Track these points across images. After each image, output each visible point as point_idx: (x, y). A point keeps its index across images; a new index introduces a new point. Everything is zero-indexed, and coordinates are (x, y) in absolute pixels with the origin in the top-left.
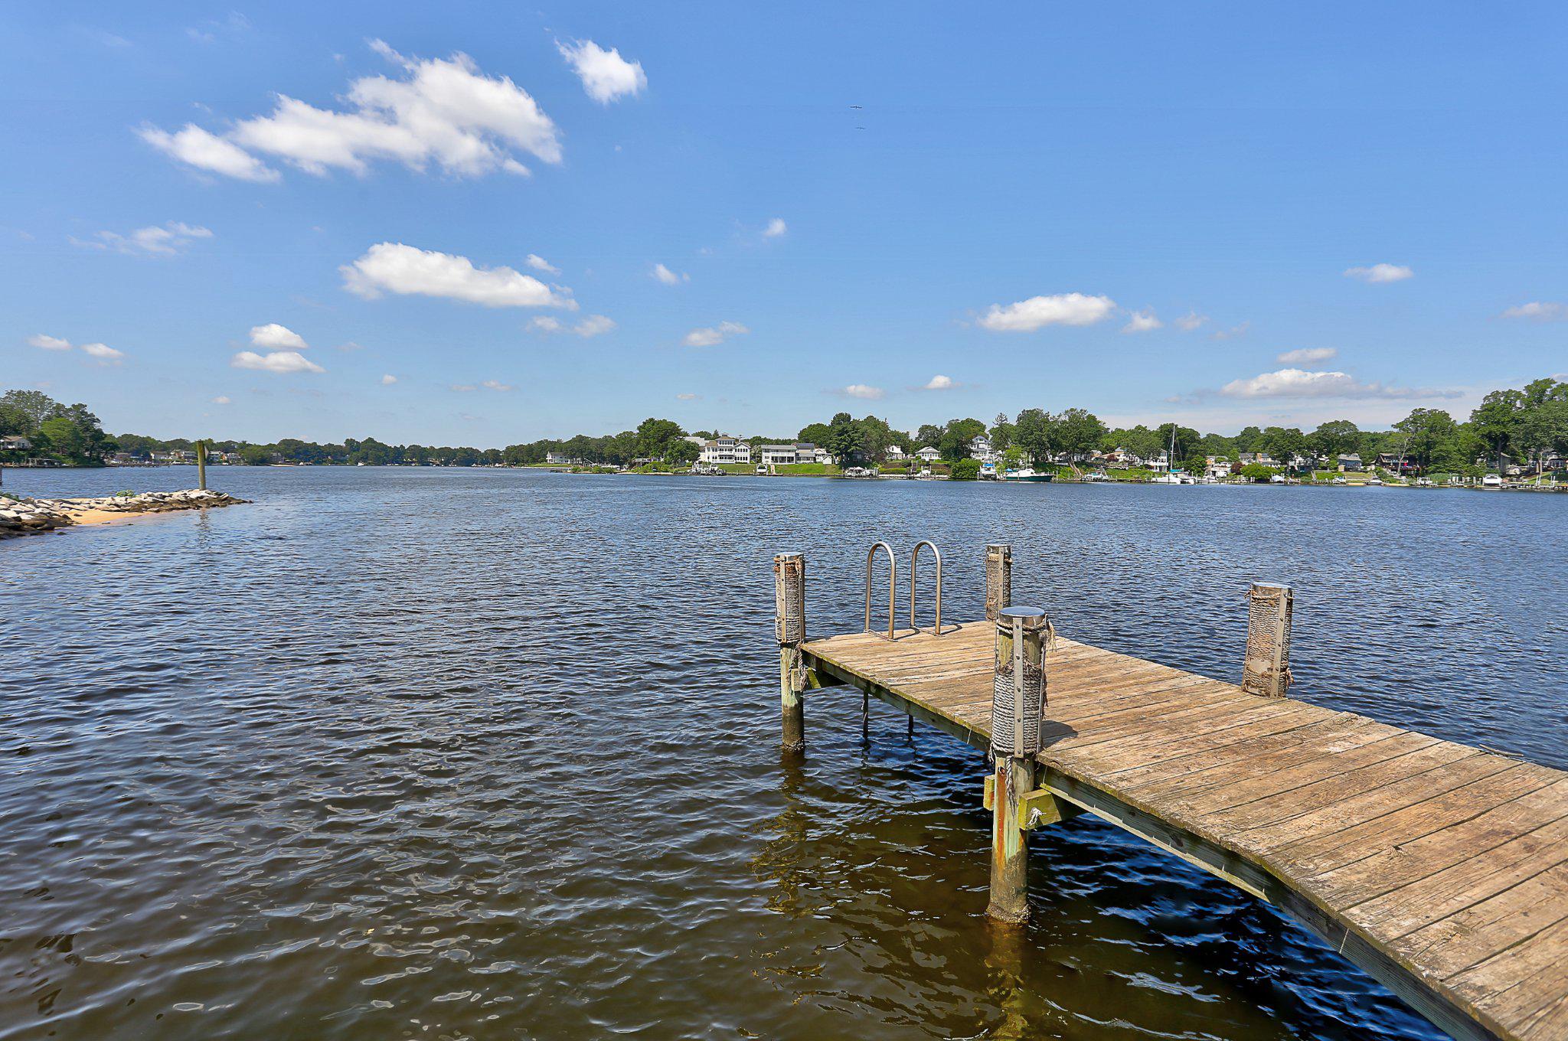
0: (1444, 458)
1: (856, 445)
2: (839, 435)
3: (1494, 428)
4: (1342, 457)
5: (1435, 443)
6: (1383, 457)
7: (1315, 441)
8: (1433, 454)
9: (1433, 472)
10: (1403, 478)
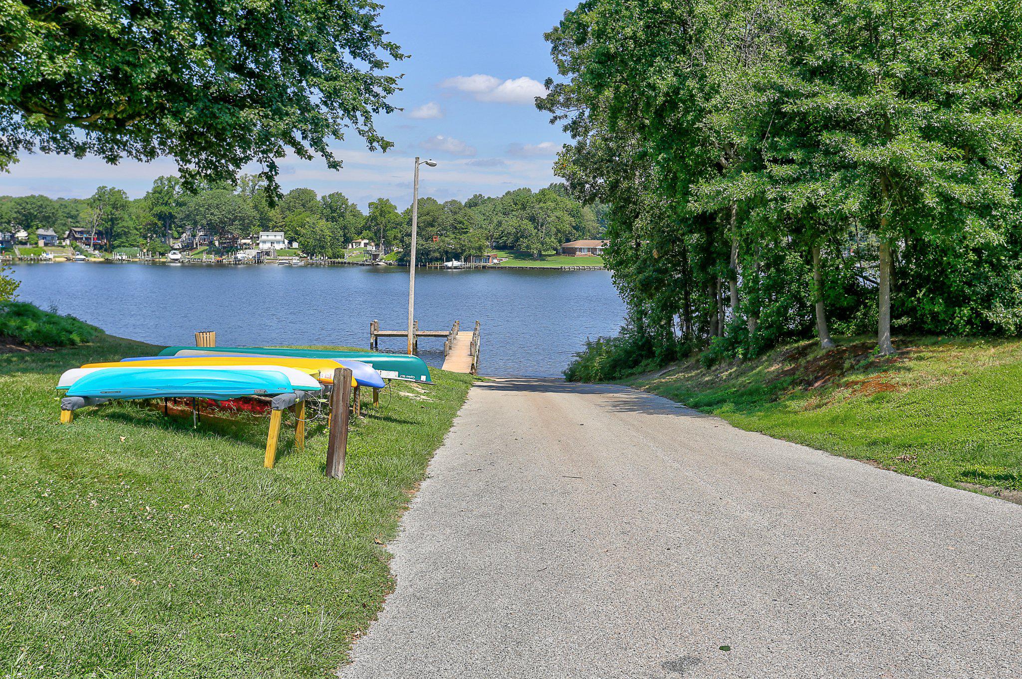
0: (126, 234)
3: (164, 209)
4: (41, 231)
5: (116, 219)
6: (76, 232)
7: (15, 215)
9: (119, 246)
10: (97, 252)
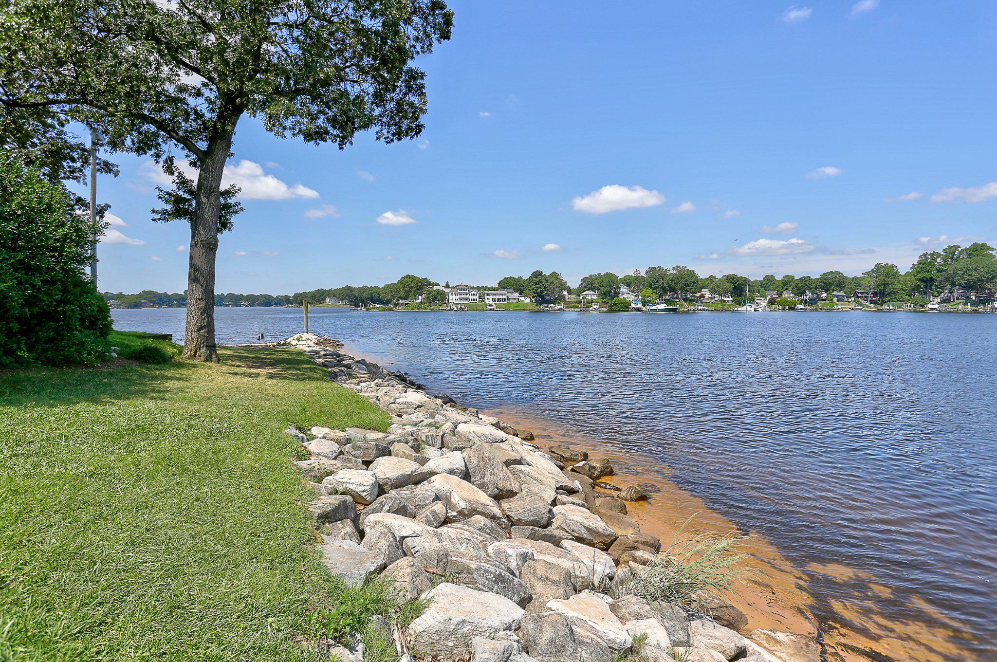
1: (547, 290)
2: (536, 284)
8: (888, 290)
